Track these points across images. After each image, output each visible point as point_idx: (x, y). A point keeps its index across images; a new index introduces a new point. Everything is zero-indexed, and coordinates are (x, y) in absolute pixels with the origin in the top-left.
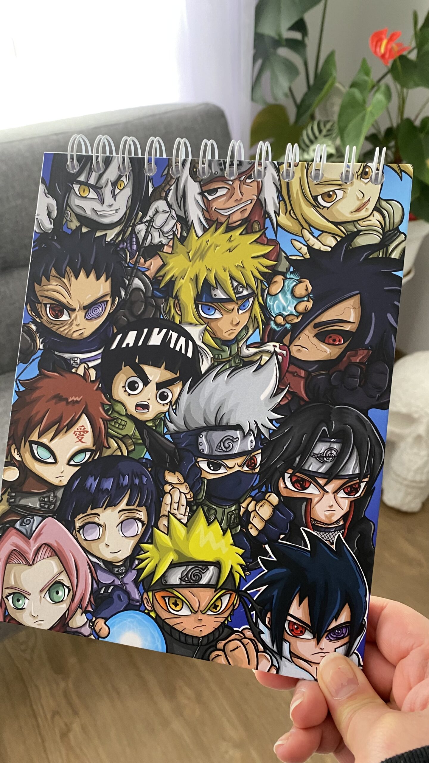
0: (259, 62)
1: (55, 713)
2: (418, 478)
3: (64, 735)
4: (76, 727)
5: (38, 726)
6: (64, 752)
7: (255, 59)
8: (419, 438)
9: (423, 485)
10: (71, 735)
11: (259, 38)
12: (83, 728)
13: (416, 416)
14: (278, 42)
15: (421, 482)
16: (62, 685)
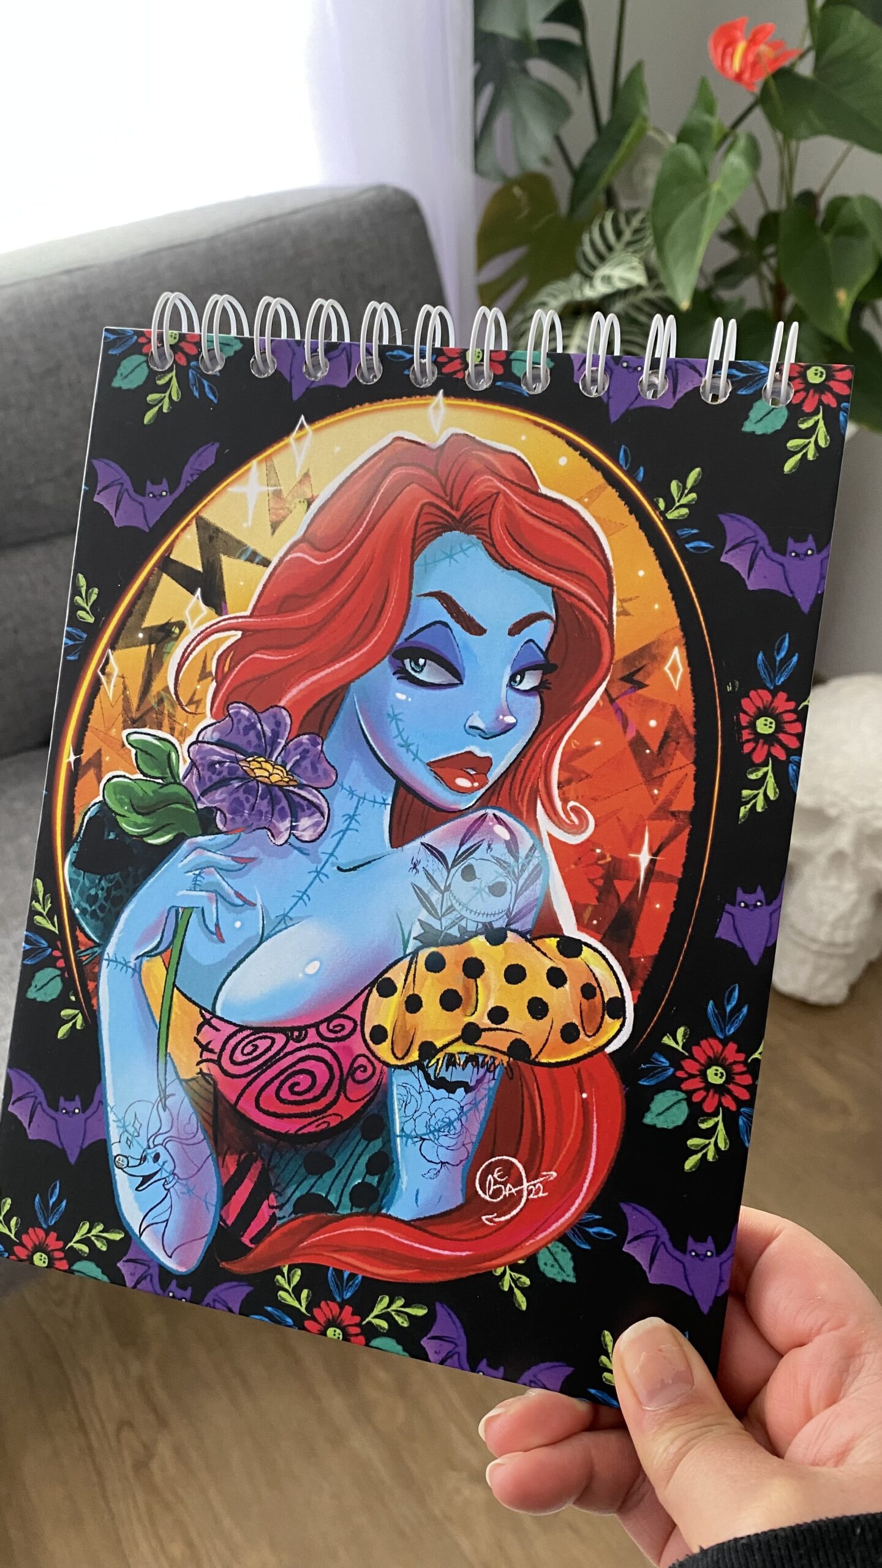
0: (488, 91)
1: (125, 1424)
2: (839, 937)
3: (141, 1466)
4: (164, 1449)
5: (90, 1448)
6: (140, 1497)
7: (478, 85)
8: (838, 858)
9: (849, 950)
10: (154, 1466)
11: (483, 40)
12: (178, 1451)
13: (833, 812)
14: (525, 48)
15: (846, 945)
16: (135, 1368)
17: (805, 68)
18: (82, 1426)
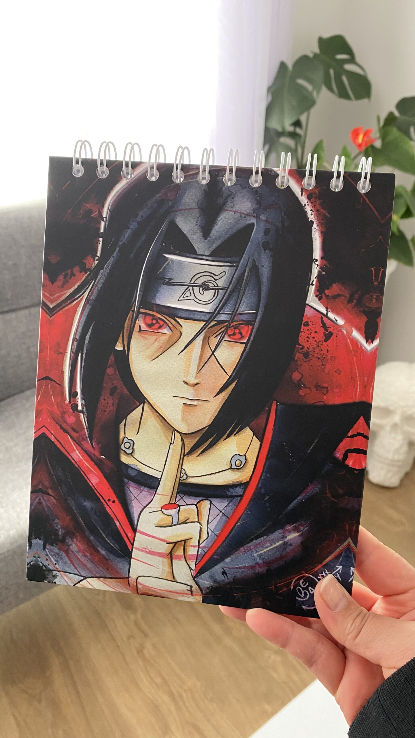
0: (267, 147)
1: (131, 637)
2: (396, 457)
3: (140, 652)
4: (148, 645)
5: (118, 647)
6: (141, 663)
7: (265, 143)
8: (395, 426)
9: (400, 463)
10: (145, 651)
12: (154, 646)
13: (392, 408)
14: (282, 133)
15: (398, 461)
16: (132, 617)
18: (113, 639)
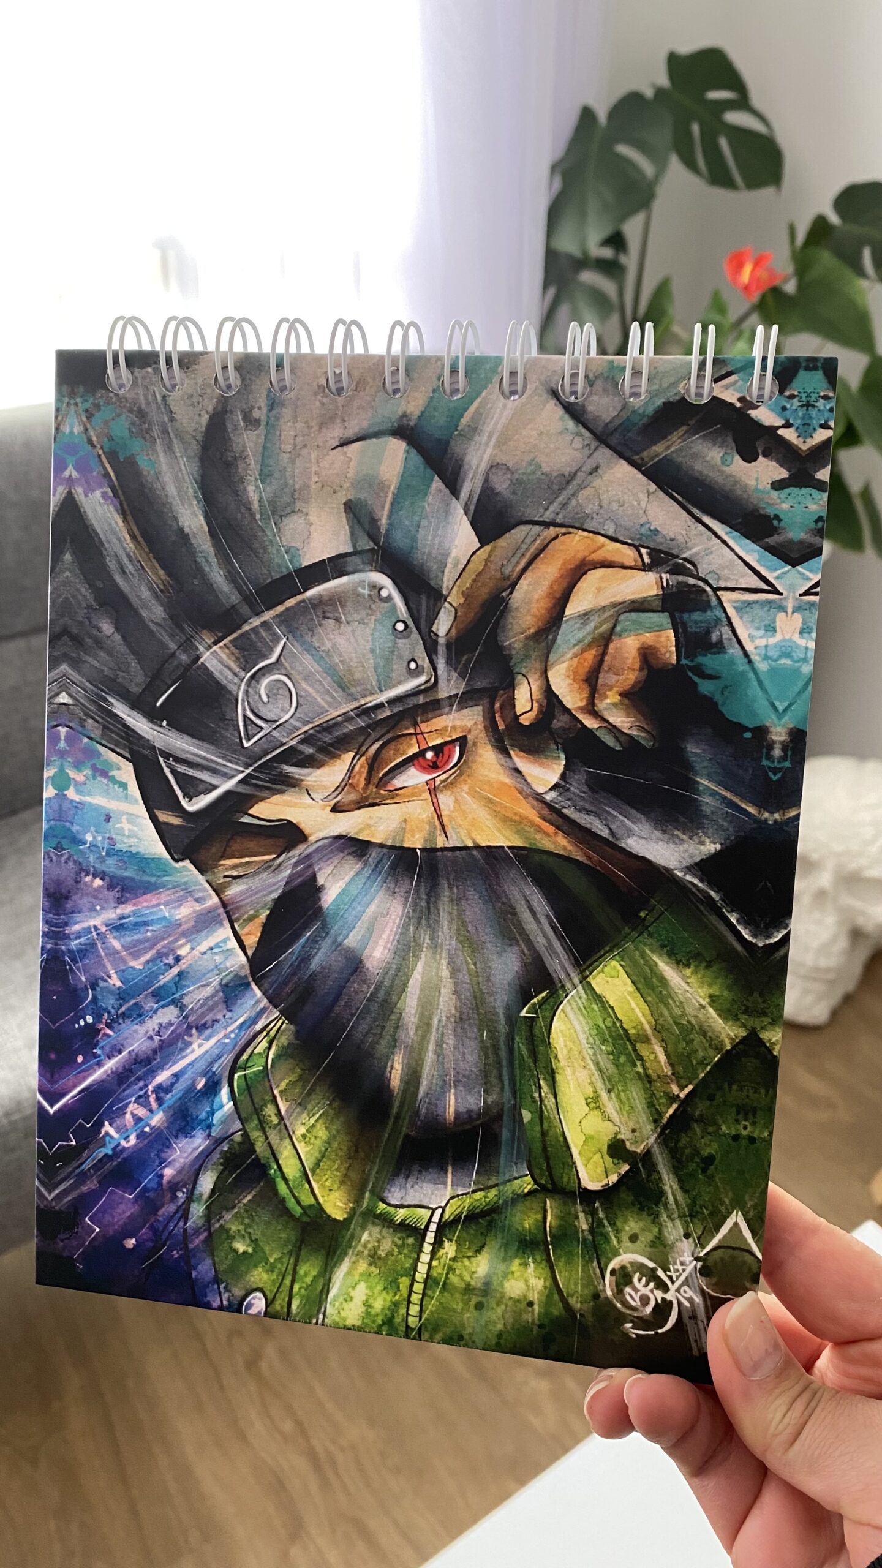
0: (552, 292)
1: (234, 1333)
2: (823, 962)
3: (252, 1363)
4: (270, 1351)
5: (207, 1353)
6: (252, 1387)
7: (546, 286)
10: (264, 1365)
11: (551, 256)
12: (283, 1354)
13: (817, 857)
14: (583, 263)
15: (828, 970)
17: (790, 287)
